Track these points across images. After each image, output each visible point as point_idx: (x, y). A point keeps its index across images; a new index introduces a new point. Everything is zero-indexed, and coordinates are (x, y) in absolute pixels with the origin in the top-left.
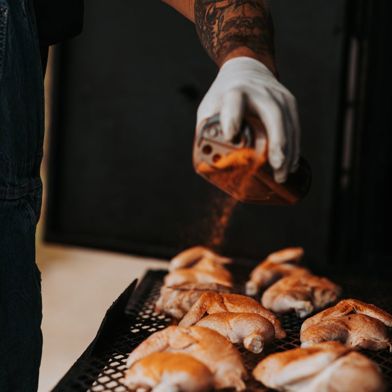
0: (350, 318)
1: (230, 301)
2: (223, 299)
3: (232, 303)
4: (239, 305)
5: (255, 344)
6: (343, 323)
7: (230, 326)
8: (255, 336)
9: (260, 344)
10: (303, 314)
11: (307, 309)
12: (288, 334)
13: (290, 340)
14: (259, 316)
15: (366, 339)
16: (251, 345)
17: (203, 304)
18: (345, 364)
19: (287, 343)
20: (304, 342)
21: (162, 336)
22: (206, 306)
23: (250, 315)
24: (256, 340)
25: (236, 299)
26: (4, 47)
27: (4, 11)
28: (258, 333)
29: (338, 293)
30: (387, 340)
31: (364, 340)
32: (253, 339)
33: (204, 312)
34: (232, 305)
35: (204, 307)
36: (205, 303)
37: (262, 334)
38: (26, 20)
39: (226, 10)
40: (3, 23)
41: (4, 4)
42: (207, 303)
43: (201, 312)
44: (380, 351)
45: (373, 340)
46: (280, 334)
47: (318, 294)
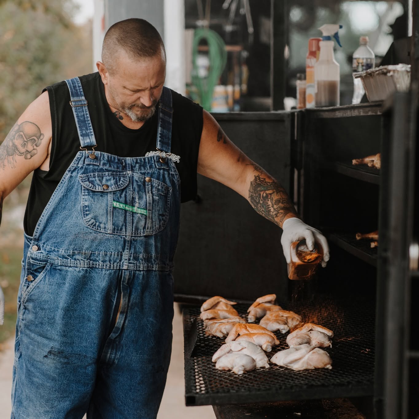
0: (311, 333)
1: (250, 327)
2: (246, 326)
3: (252, 328)
4: (255, 329)
5: (268, 347)
6: (308, 335)
7: (254, 340)
8: (268, 343)
9: (270, 347)
10: (284, 332)
11: (286, 329)
12: (280, 342)
13: (282, 345)
14: (267, 334)
15: (319, 342)
16: (266, 348)
17: (237, 330)
18: (313, 353)
19: (281, 346)
20: (290, 345)
21: (228, 346)
22: (238, 330)
23: (263, 334)
24: (268, 345)
25: (253, 326)
26: (169, 205)
27: (170, 190)
28: (269, 342)
29: (299, 319)
30: (329, 342)
31: (318, 343)
32: (267, 345)
33: (238, 334)
34: (251, 329)
35: (237, 331)
36: (238, 329)
37: (270, 342)
38: (178, 193)
39: (273, 195)
40: (170, 195)
41: (170, 187)
42: (239, 329)
43: (236, 334)
44: (326, 347)
45: (322, 342)
46: (277, 342)
47: (289, 321)
